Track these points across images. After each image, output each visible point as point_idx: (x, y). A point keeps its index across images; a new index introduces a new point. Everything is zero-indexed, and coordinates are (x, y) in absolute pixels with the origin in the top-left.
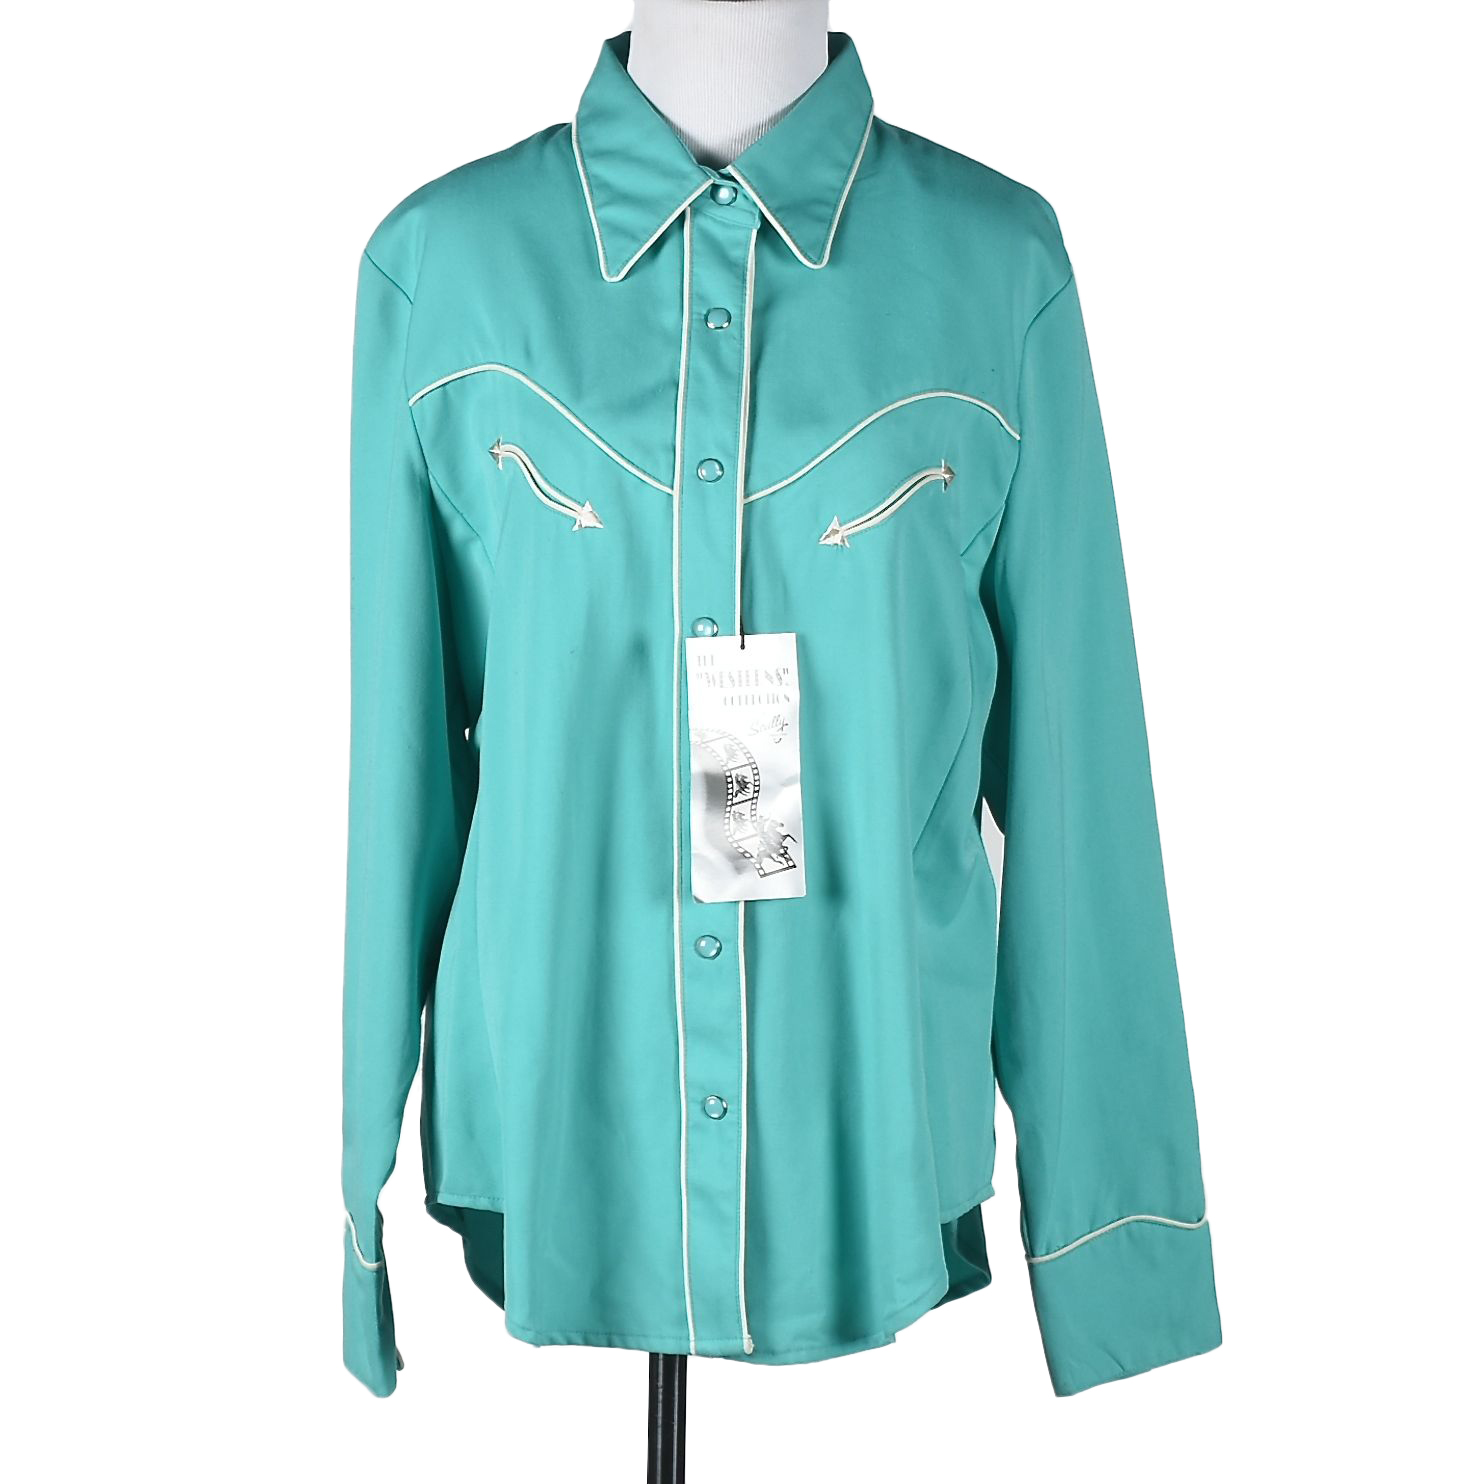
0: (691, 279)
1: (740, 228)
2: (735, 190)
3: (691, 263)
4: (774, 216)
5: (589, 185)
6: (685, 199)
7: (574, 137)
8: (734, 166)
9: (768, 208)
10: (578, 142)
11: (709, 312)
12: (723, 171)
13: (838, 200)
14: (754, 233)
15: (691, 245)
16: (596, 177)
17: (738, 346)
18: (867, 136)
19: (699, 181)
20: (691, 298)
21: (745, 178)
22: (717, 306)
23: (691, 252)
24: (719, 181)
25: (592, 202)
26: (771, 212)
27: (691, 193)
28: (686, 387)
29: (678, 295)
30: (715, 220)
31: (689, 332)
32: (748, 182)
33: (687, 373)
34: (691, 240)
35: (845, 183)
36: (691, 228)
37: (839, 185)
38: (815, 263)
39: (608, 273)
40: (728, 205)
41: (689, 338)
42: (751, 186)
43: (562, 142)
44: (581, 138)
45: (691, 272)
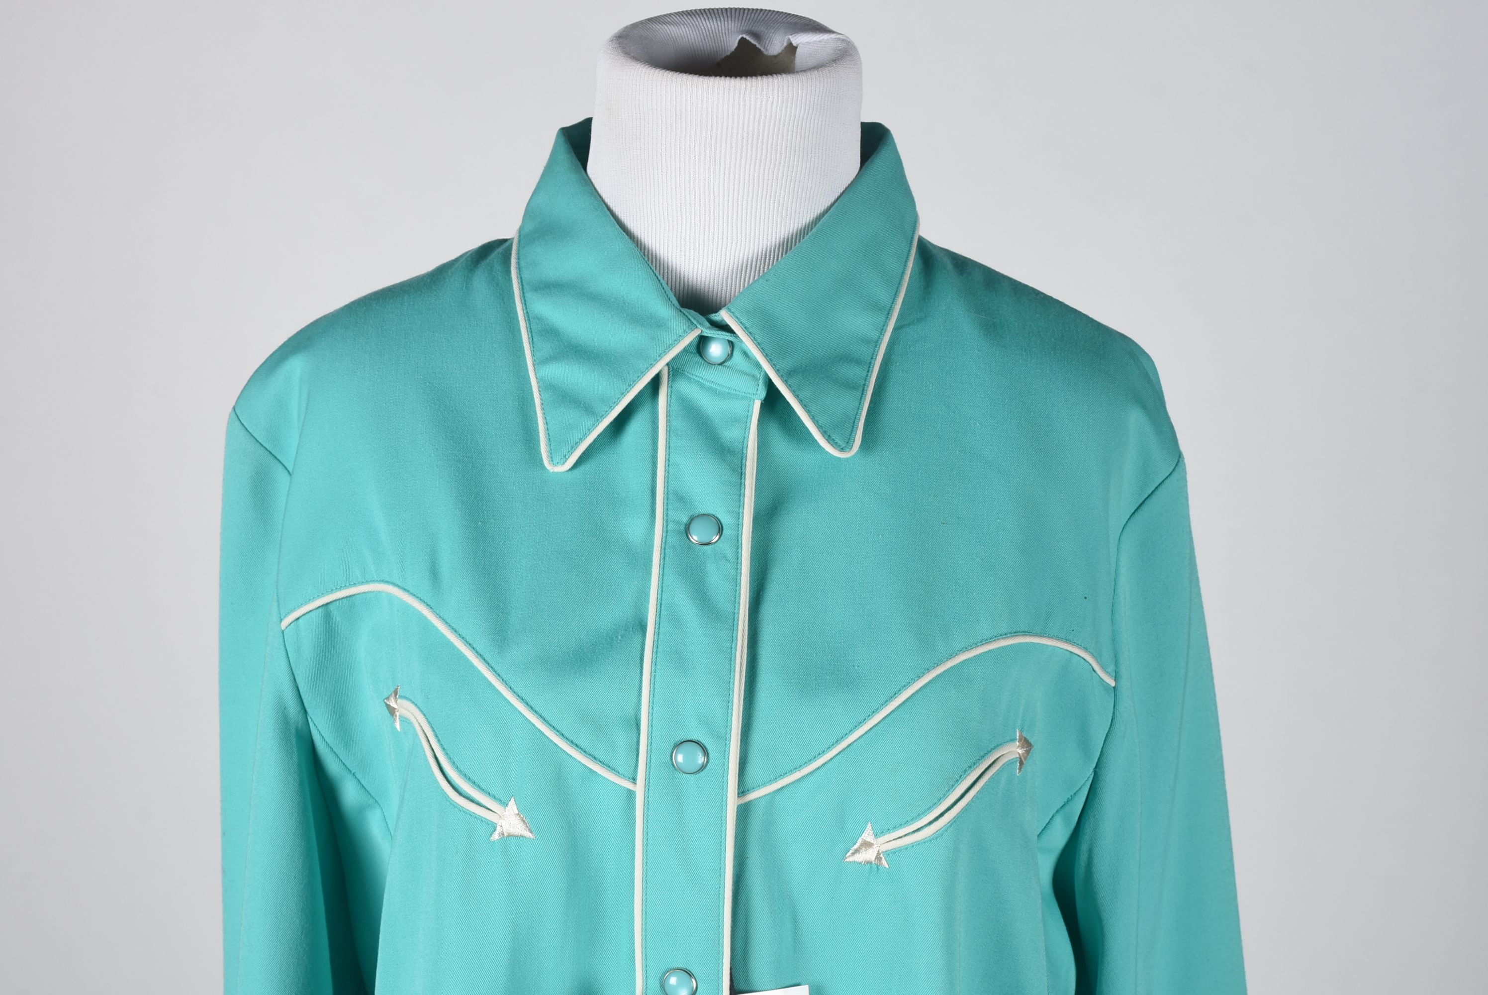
0: (667, 471)
1: (737, 397)
2: (731, 344)
3: (668, 447)
4: (786, 382)
5: (530, 330)
6: (661, 356)
7: (513, 261)
8: (729, 310)
9: (778, 371)
10: (519, 268)
11: (692, 519)
12: (715, 317)
13: (873, 356)
14: (757, 405)
15: (668, 421)
16: (539, 319)
17: (733, 572)
18: (910, 264)
19: (680, 332)
20: (667, 497)
21: (745, 329)
22: (703, 512)
23: (669, 431)
24: (708, 333)
25: (533, 356)
26: (781, 377)
27: (669, 348)
28: (657, 633)
29: (648, 493)
30: (702, 386)
31: (663, 549)
32: (750, 334)
33: (659, 614)
34: (668, 415)
35: (882, 331)
36: (669, 396)
37: (874, 335)
38: (842, 450)
39: (551, 459)
40: (721, 364)
41: (663, 558)
42: (754, 340)
43: (498, 267)
44: (523, 264)
45: (668, 460)
